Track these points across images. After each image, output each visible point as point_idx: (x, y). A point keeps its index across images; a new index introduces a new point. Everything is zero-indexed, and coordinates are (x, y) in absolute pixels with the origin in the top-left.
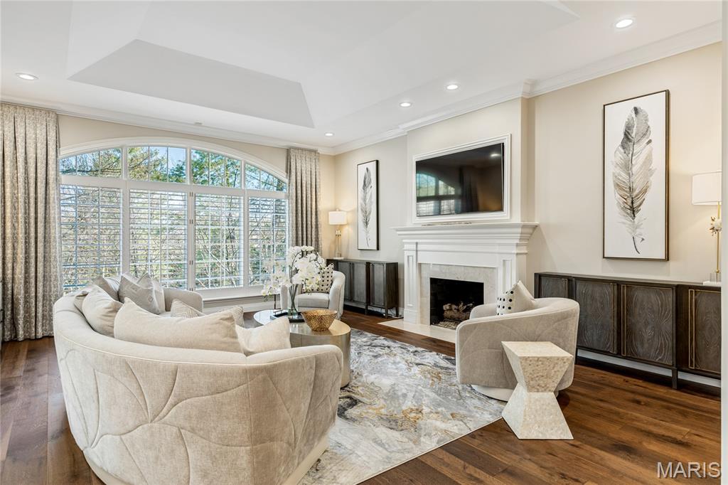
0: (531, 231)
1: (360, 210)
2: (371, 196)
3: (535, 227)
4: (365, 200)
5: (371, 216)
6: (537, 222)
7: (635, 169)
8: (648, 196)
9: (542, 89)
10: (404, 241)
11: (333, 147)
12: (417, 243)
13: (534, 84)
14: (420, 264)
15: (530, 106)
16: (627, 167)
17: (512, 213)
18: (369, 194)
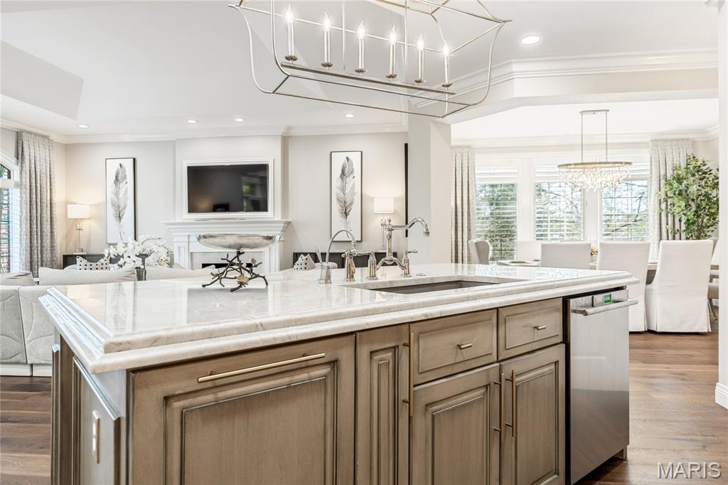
0: (286, 225)
1: (109, 205)
2: (126, 191)
3: (289, 223)
4: (117, 194)
5: (126, 211)
6: (290, 220)
7: (347, 191)
8: (353, 207)
9: (293, 133)
10: (174, 234)
11: (67, 136)
12: (189, 236)
13: (289, 128)
14: (192, 253)
15: (286, 140)
16: (343, 189)
17: (273, 213)
18: (124, 189)
